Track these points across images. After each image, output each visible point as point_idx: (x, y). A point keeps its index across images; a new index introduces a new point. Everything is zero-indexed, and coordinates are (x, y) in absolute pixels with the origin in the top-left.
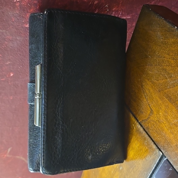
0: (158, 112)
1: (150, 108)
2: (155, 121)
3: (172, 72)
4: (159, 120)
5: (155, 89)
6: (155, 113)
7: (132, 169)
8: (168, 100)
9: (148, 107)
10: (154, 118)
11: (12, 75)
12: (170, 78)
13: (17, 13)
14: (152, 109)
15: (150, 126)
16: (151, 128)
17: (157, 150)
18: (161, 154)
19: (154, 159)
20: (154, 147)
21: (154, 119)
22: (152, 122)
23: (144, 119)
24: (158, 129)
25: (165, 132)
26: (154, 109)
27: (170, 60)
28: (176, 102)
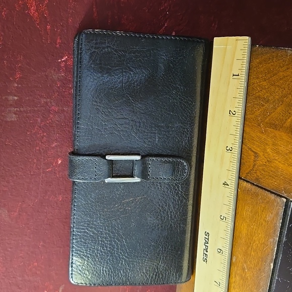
0: (264, 151)
1: (253, 152)
2: (264, 163)
3: (267, 94)
4: (269, 159)
5: (253, 126)
6: (261, 154)
7: (250, 248)
8: (273, 129)
9: (250, 152)
10: (261, 161)
11: (60, 162)
12: (268, 102)
13: (62, 76)
14: (256, 151)
15: (259, 175)
16: (261, 177)
17: (278, 199)
18: (285, 200)
19: (277, 214)
20: (273, 197)
21: (261, 163)
22: (261, 168)
23: (249, 170)
24: (270, 172)
25: (280, 170)
26: (258, 150)
27: (261, 83)
28: (284, 125)
